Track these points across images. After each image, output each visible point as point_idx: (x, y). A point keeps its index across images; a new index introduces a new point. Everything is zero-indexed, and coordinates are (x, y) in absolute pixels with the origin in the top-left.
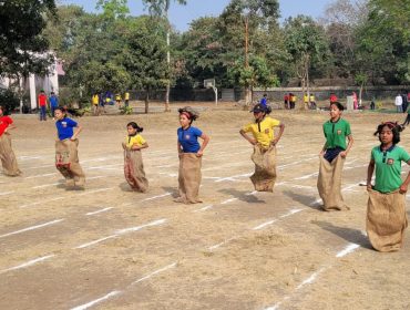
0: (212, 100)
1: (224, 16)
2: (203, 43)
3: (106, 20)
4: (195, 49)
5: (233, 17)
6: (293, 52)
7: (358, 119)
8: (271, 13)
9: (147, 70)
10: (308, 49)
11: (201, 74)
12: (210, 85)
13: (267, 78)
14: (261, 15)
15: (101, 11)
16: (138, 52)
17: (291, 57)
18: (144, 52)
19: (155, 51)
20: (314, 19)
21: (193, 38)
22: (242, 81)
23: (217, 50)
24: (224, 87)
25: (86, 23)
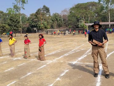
0: (36, 33)
1: (36, 13)
2: (33, 19)
3: (9, 14)
4: (31, 21)
5: (39, 13)
6: (53, 21)
7: (68, 36)
8: (48, 12)
9: (15, 26)
10: (56, 20)
11: (33, 26)
12: (35, 29)
13: (47, 27)
14: (46, 12)
15: (8, 12)
16: (12, 21)
17: (52, 22)
18: (13, 21)
19: (16, 21)
20: (59, 14)
21: (31, 18)
22: (40, 28)
23: (36, 21)
24: (39, 29)
25: (4, 15)
